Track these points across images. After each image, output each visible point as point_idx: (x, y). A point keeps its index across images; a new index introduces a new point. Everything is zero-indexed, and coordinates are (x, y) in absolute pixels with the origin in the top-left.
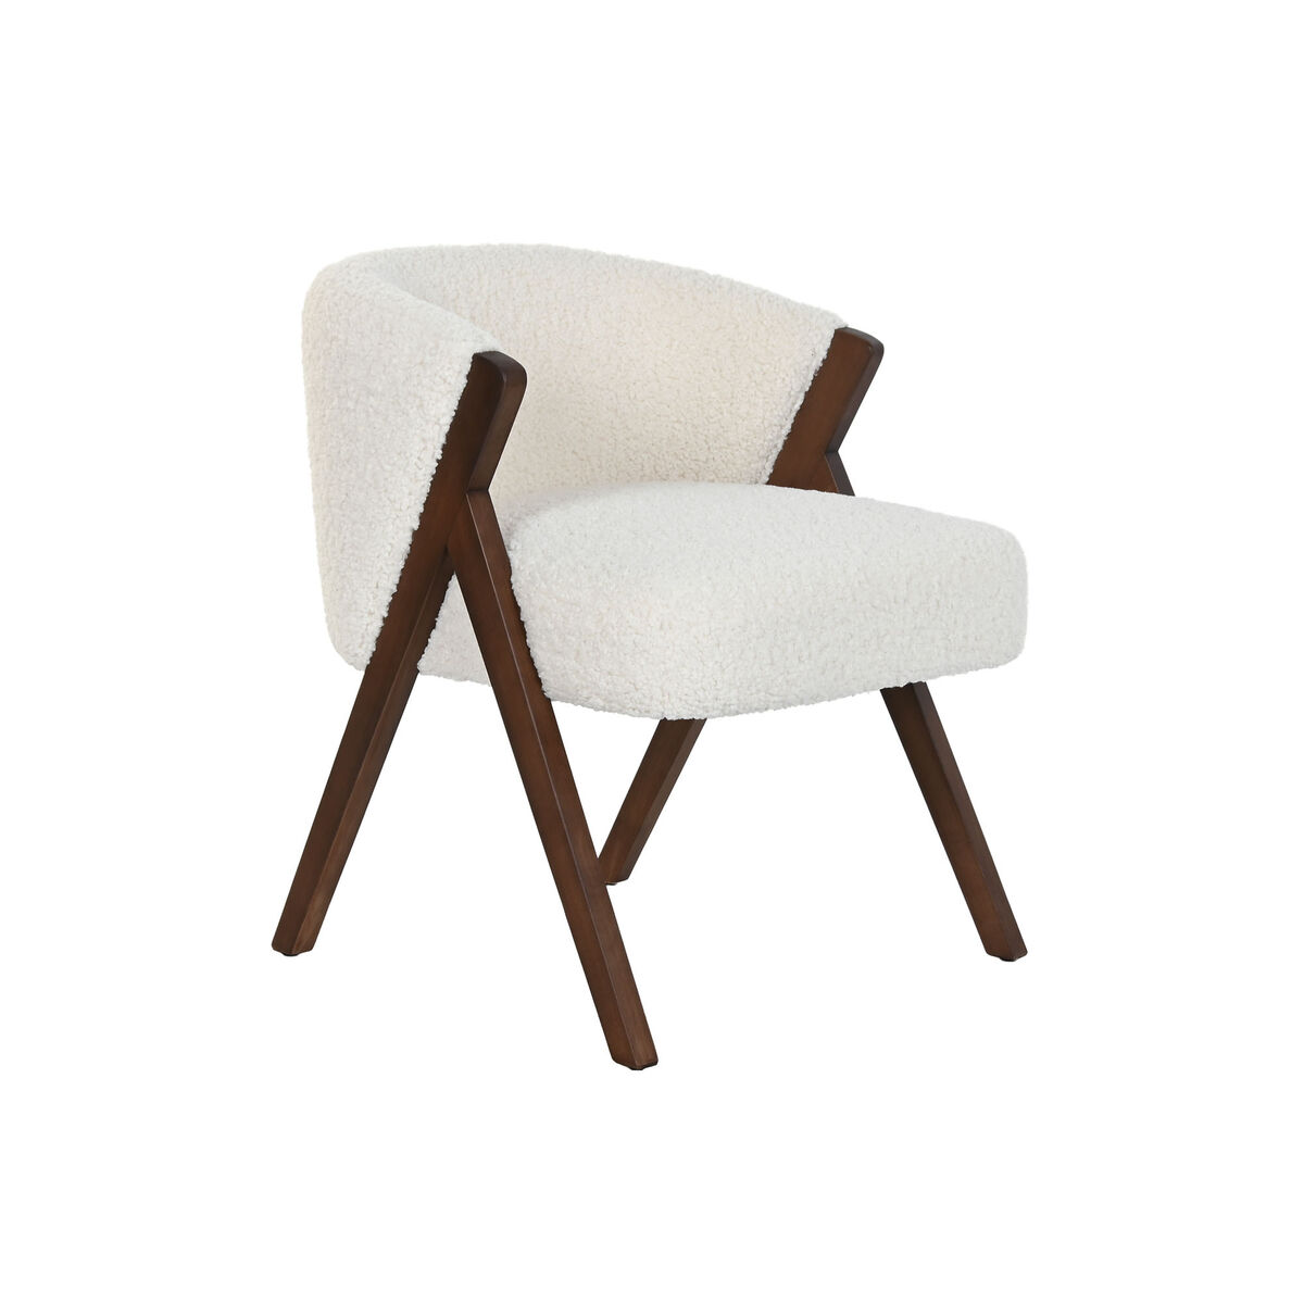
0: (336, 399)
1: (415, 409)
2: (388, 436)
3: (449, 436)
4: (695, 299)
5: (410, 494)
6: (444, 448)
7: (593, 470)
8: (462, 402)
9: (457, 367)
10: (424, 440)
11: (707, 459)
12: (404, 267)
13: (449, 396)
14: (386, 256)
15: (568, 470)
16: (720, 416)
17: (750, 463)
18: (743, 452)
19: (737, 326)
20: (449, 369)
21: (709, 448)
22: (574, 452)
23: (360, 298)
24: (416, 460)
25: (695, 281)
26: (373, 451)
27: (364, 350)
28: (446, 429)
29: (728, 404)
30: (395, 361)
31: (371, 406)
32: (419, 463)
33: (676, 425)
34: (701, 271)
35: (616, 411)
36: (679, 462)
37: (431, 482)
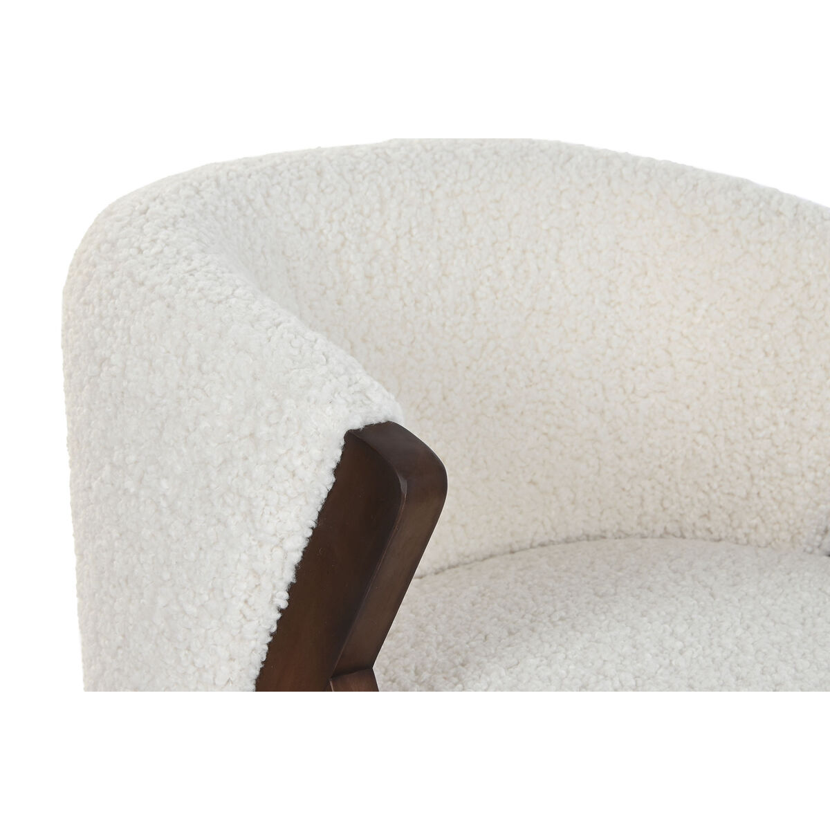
0: (107, 468)
1: (239, 518)
2: (193, 555)
3: (302, 570)
4: (737, 233)
5: (231, 659)
6: (292, 590)
7: (562, 508)
8: (323, 515)
9: (316, 453)
10: (256, 574)
11: (748, 494)
12: (250, 201)
13: (302, 501)
14: (217, 181)
15: (521, 513)
16: (773, 429)
17: (818, 504)
18: (808, 487)
19: (808, 284)
20: (301, 453)
21: (752, 477)
22: (532, 482)
23: (152, 288)
24: (241, 604)
25: (737, 203)
26: (166, 576)
27: (153, 393)
28: (297, 557)
29: (786, 411)
30: (205, 424)
31: (164, 495)
32: (248, 612)
33: (700, 438)
34: (747, 182)
35: (603, 412)
36: (701, 496)
37: (269, 645)
